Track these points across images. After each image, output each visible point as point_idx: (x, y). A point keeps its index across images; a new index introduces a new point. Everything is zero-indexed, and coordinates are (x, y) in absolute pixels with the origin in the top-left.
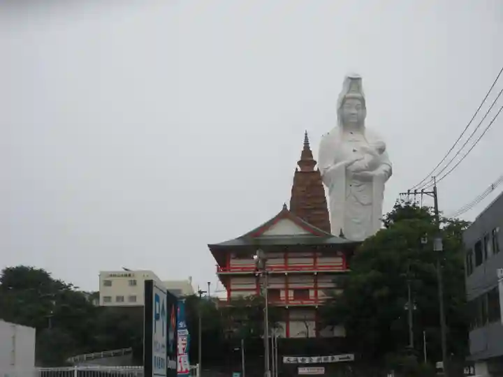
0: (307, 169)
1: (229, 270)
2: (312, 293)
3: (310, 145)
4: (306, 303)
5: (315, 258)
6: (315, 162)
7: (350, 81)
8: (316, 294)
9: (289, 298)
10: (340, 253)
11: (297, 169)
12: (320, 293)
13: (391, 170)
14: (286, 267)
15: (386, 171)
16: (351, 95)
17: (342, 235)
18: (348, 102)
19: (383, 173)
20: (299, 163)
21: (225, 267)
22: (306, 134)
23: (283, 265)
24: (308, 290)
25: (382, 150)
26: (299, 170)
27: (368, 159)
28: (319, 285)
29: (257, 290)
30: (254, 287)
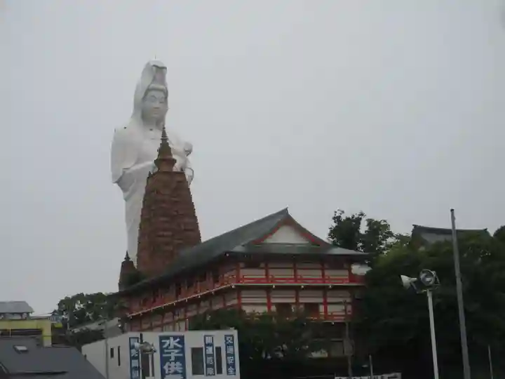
0: (165, 169)
2: (322, 308)
5: (323, 269)
7: (155, 69)
8: (326, 309)
10: (345, 266)
12: (330, 308)
14: (296, 279)
16: (153, 85)
18: (151, 93)
23: (293, 277)
28: (329, 300)
29: (269, 305)
30: (265, 301)
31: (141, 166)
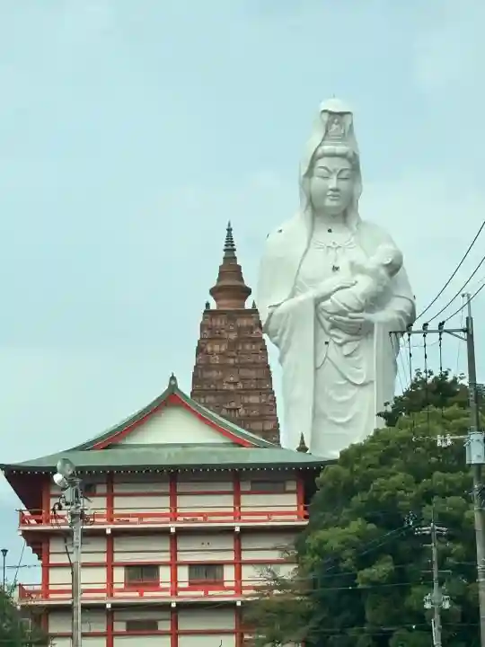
0: (229, 305)
1: (48, 521)
2: (229, 574)
3: (236, 254)
4: (216, 595)
6: (248, 292)
7: (325, 117)
8: (238, 575)
9: (180, 585)
10: (292, 486)
11: (208, 305)
12: (247, 572)
13: (413, 312)
15: (402, 313)
16: (328, 148)
17: (303, 449)
18: (321, 163)
19: (396, 316)
20: (214, 292)
21: (40, 513)
22: (229, 230)
23: (166, 511)
24: (221, 565)
25: (394, 268)
26: (213, 306)
27: (364, 285)
28: (246, 556)
29: (110, 566)
30: (103, 558)
31: (301, 297)
